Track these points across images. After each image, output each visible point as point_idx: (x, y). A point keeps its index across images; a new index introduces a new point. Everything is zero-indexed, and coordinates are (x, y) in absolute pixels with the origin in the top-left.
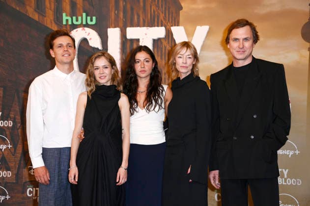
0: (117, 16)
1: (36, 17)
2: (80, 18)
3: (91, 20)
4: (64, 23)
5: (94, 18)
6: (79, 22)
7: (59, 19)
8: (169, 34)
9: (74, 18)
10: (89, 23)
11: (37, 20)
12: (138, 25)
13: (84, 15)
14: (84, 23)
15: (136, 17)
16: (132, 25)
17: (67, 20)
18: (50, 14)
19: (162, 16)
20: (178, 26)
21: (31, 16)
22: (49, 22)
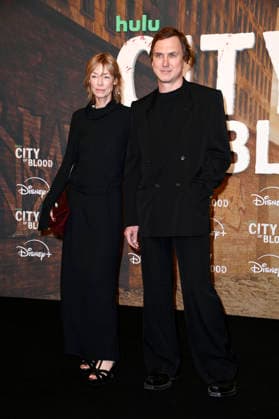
0: (188, 18)
1: (81, 21)
2: (138, 22)
3: (154, 25)
4: (118, 29)
5: (157, 22)
7: (110, 25)
8: (260, 43)
9: (131, 22)
10: (151, 29)
11: (83, 26)
12: (217, 31)
13: (144, 17)
14: (144, 29)
15: (214, 19)
16: (209, 31)
17: (122, 26)
18: (100, 17)
19: (251, 16)
20: (273, 30)
21: (76, 20)
22: (98, 29)
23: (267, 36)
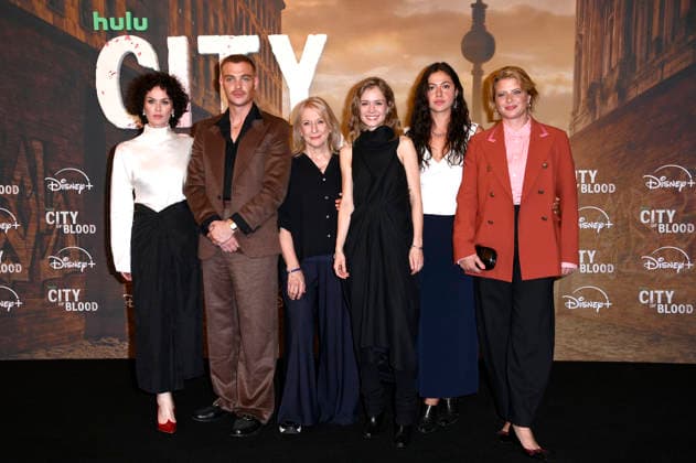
0: (181, 17)
1: (49, 18)
2: (121, 20)
3: (141, 24)
4: (96, 28)
5: (145, 20)
6: (120, 27)
7: (86, 23)
8: (266, 47)
9: (112, 20)
10: (137, 27)
11: (51, 21)
12: (216, 32)
13: (128, 14)
14: (129, 28)
15: (212, 19)
16: (207, 32)
17: (101, 24)
18: (72, 14)
19: (253, 18)
20: (279, 33)
21: (41, 16)
22: (71, 25)
23: (274, 39)
